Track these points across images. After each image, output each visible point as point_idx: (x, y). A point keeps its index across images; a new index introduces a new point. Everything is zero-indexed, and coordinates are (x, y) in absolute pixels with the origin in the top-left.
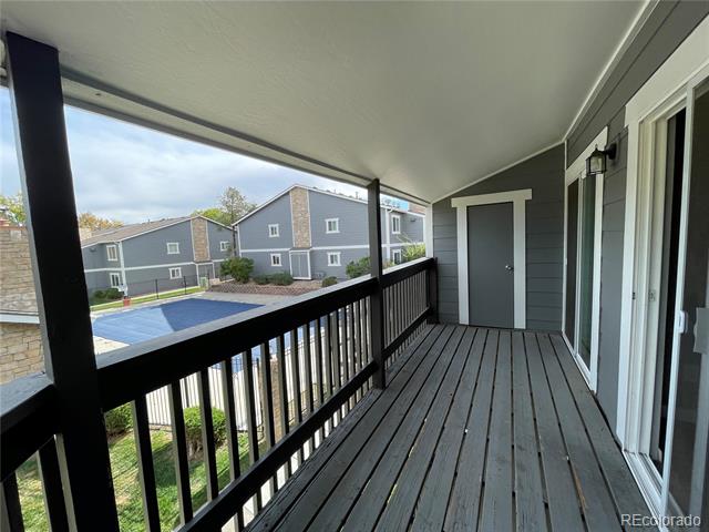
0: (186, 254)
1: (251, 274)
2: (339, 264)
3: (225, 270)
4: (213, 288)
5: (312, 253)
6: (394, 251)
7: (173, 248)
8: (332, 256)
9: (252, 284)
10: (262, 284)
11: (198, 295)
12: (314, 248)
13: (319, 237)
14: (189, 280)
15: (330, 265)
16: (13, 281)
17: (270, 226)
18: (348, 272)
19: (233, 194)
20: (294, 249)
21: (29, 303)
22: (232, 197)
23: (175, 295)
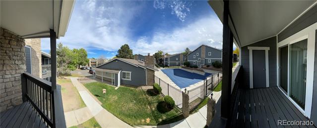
0: (179, 60)
3: (185, 64)
4: (183, 67)
8: (209, 60)
11: (180, 68)
12: (205, 58)
13: (207, 56)
14: (179, 65)
17: (194, 56)
19: (187, 49)
20: (201, 58)
23: (177, 67)
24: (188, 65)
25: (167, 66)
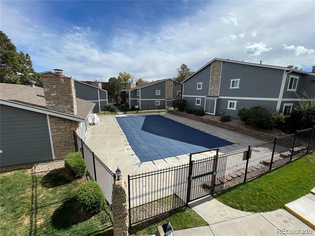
0: (163, 95)
1: (185, 108)
2: (235, 109)
3: (175, 104)
4: (170, 112)
5: (217, 100)
6: (285, 105)
7: (158, 93)
8: (231, 103)
9: (184, 113)
10: (188, 113)
11: (162, 114)
12: (221, 97)
13: (225, 90)
14: (162, 107)
15: (228, 108)
16: (61, 100)
17: (198, 83)
18: (239, 115)
19: (184, 67)
20: (208, 97)
21: (66, 110)
22: (183, 69)
23: (154, 112)
24: (182, 106)
25: (133, 109)
